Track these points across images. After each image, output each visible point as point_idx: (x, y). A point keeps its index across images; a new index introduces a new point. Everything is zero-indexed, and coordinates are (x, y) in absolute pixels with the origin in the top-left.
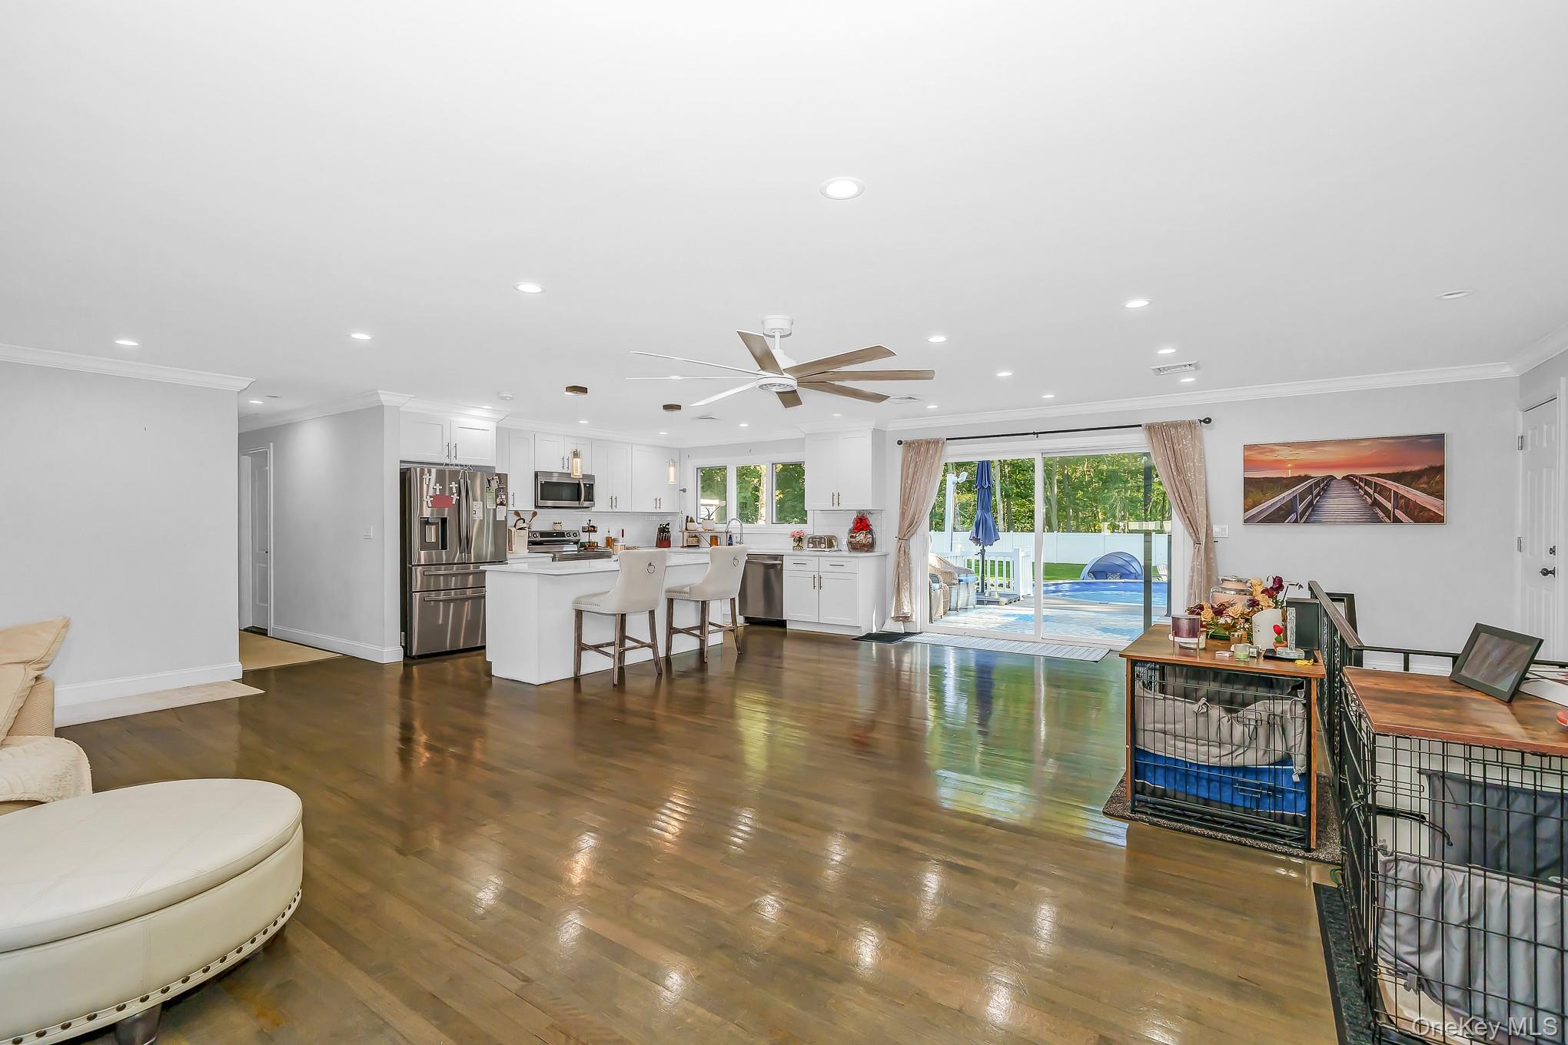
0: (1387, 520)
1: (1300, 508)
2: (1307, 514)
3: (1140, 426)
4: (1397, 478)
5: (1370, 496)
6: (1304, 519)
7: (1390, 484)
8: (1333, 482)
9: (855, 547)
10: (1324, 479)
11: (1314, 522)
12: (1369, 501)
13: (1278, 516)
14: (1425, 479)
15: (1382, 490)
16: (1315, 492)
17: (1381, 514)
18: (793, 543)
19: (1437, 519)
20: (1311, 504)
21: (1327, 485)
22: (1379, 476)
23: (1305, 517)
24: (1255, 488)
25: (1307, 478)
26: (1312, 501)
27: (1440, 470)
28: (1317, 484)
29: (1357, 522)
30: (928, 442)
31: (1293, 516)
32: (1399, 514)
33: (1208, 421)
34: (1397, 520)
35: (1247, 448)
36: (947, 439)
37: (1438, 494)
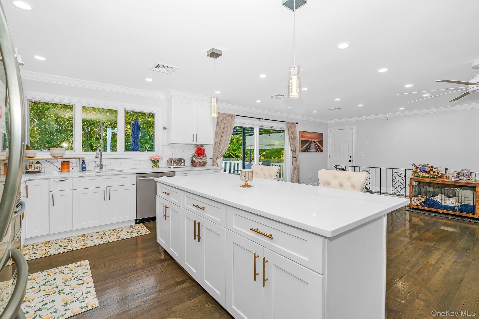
2: (309, 150)
3: (286, 122)
4: (319, 142)
9: (193, 164)
11: (310, 152)
12: (316, 147)
13: (305, 151)
14: (321, 143)
15: (317, 144)
17: (317, 150)
18: (151, 164)
19: (322, 151)
20: (309, 147)
21: (311, 143)
22: (317, 141)
24: (303, 142)
27: (322, 140)
28: (310, 142)
29: (314, 152)
30: (229, 115)
31: (307, 150)
33: (297, 123)
34: (319, 151)
35: (302, 132)
36: (236, 115)
37: (322, 146)
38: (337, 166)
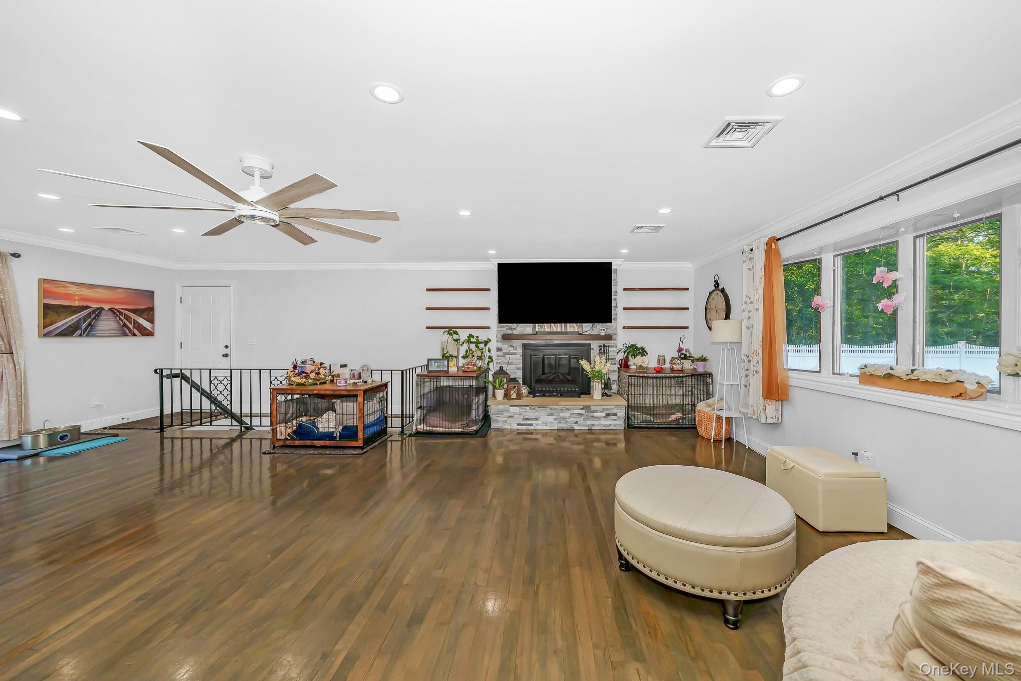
0: (130, 334)
1: (84, 326)
2: (88, 330)
4: (134, 311)
5: (122, 321)
6: (85, 334)
7: (131, 315)
8: (103, 311)
10: (98, 309)
11: (92, 336)
12: (122, 323)
13: (68, 332)
14: (146, 313)
15: (127, 318)
16: (92, 317)
17: (127, 331)
19: (150, 334)
20: (90, 324)
21: (100, 313)
22: (126, 310)
23: (86, 333)
24: (51, 310)
25: (87, 307)
26: (90, 322)
27: (151, 309)
28: (94, 312)
29: (116, 336)
31: (79, 332)
32: (135, 331)
33: (17, 255)
34: (134, 335)
37: (151, 321)
38: (162, 370)
